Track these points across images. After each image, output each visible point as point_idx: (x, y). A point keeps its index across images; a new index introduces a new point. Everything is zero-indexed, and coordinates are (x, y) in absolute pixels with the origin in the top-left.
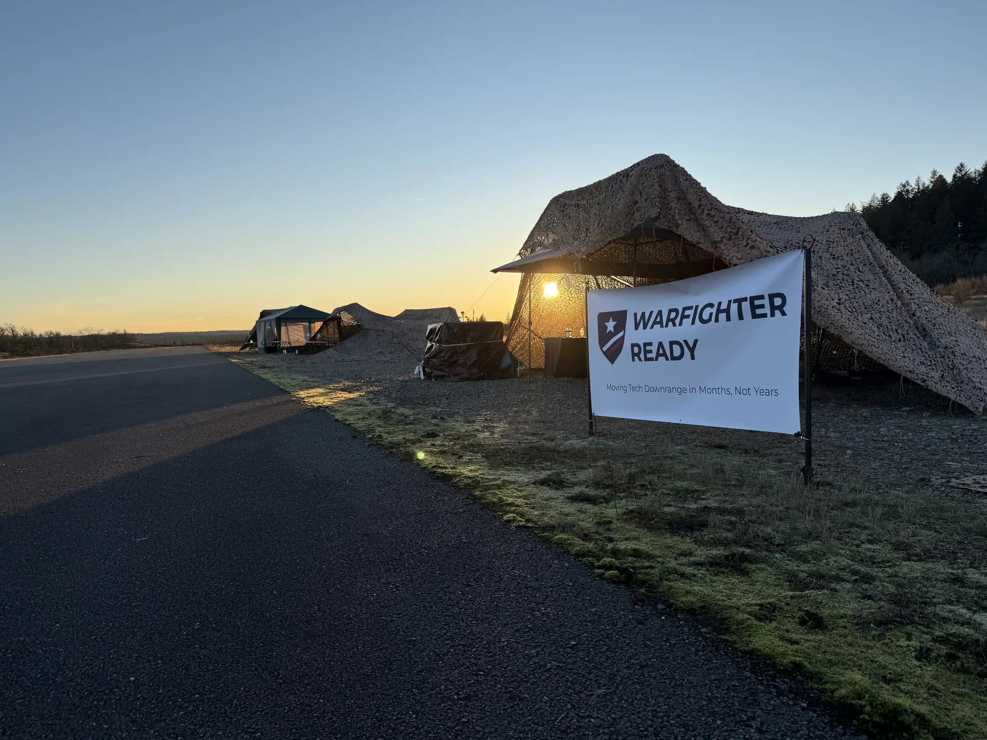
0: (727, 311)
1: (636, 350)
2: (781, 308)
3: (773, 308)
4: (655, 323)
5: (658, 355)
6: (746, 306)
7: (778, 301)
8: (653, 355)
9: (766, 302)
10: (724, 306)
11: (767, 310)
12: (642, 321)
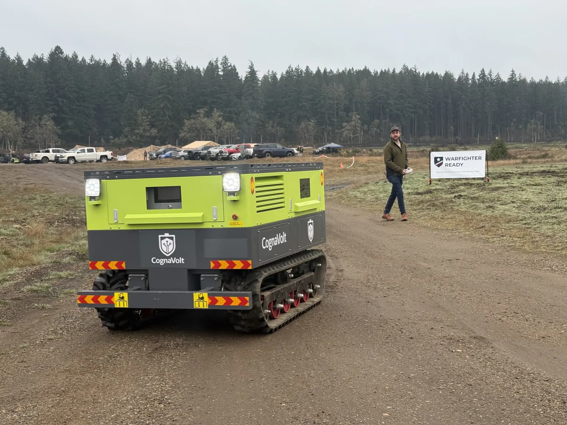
0: (470, 158)
1: (447, 165)
2: (480, 159)
3: (479, 158)
4: (452, 159)
5: (453, 165)
6: (474, 158)
7: (480, 158)
8: (452, 166)
9: (478, 158)
10: (469, 157)
11: (478, 159)
12: (448, 159)
